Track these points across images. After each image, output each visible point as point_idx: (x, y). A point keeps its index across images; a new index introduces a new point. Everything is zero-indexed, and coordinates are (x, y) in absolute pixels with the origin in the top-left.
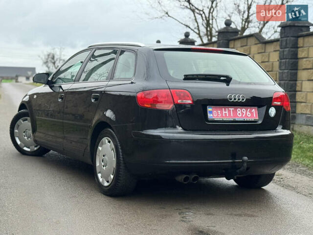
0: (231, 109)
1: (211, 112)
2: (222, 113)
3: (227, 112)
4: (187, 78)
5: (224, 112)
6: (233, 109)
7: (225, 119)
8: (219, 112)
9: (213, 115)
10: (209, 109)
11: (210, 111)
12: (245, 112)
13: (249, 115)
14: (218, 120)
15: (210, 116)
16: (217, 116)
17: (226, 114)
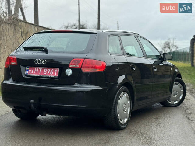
0: (40, 69)
1: (28, 70)
2: (34, 71)
3: (37, 71)
5: (35, 71)
6: (42, 69)
8: (33, 70)
9: (28, 72)
12: (49, 72)
13: (52, 73)
16: (31, 73)
17: (36, 72)
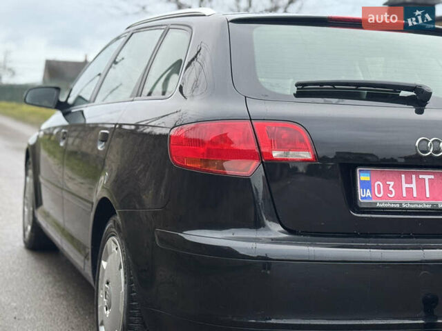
0: (427, 177)
1: (367, 185)
2: (398, 187)
3: (414, 186)
4: (305, 91)
5: (405, 186)
6: (432, 177)
7: (406, 205)
8: (392, 183)
9: (372, 191)
10: (363, 176)
11: (363, 182)
14: (387, 205)
15: (363, 195)
16: (385, 197)
17: (409, 190)
